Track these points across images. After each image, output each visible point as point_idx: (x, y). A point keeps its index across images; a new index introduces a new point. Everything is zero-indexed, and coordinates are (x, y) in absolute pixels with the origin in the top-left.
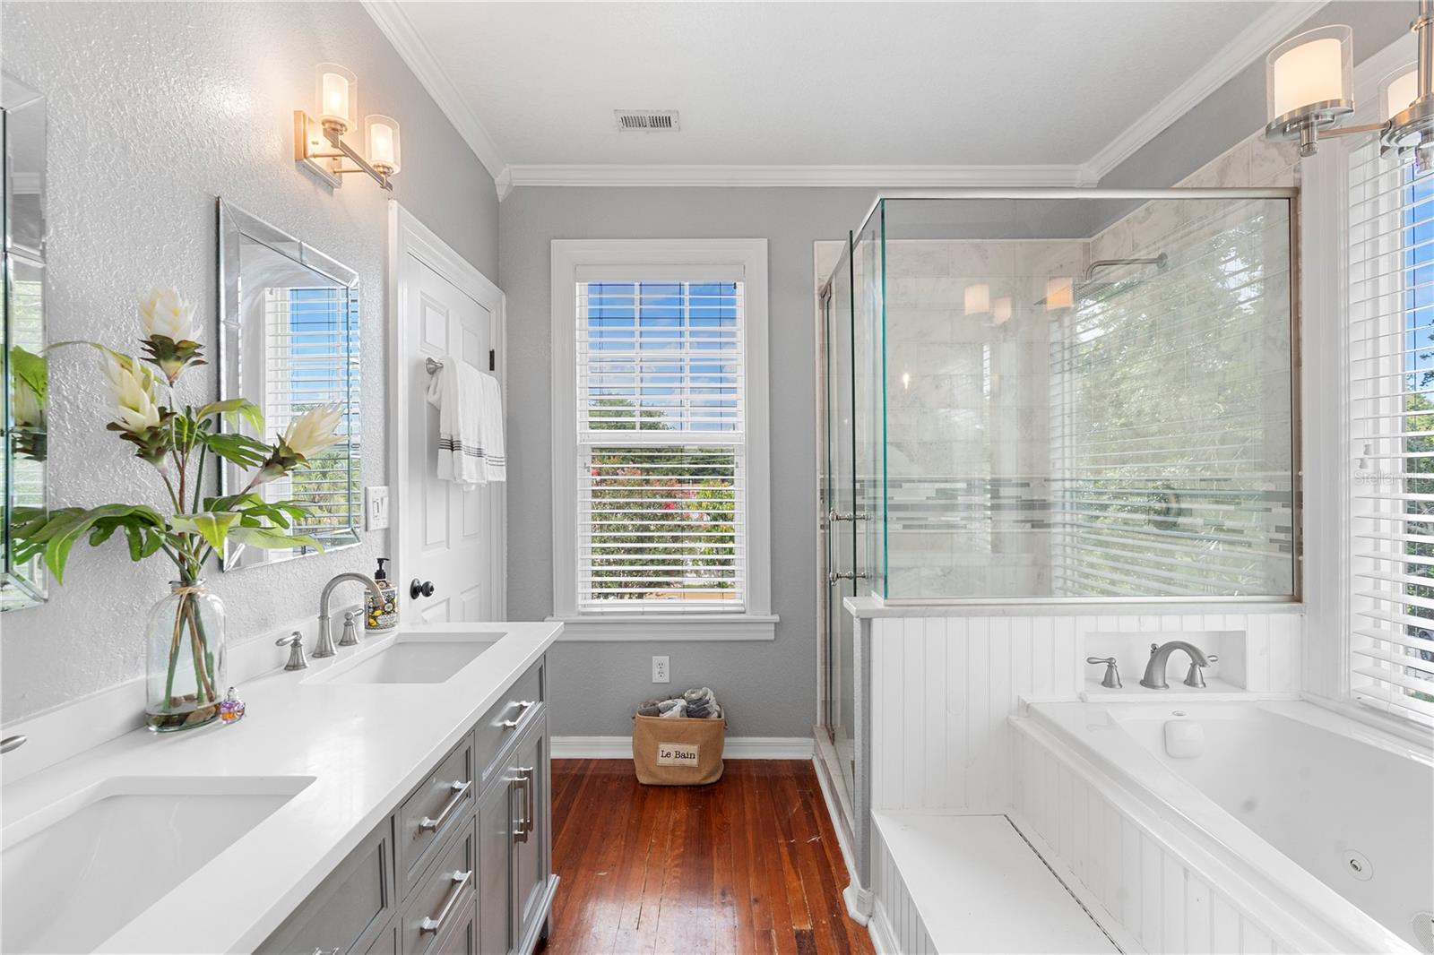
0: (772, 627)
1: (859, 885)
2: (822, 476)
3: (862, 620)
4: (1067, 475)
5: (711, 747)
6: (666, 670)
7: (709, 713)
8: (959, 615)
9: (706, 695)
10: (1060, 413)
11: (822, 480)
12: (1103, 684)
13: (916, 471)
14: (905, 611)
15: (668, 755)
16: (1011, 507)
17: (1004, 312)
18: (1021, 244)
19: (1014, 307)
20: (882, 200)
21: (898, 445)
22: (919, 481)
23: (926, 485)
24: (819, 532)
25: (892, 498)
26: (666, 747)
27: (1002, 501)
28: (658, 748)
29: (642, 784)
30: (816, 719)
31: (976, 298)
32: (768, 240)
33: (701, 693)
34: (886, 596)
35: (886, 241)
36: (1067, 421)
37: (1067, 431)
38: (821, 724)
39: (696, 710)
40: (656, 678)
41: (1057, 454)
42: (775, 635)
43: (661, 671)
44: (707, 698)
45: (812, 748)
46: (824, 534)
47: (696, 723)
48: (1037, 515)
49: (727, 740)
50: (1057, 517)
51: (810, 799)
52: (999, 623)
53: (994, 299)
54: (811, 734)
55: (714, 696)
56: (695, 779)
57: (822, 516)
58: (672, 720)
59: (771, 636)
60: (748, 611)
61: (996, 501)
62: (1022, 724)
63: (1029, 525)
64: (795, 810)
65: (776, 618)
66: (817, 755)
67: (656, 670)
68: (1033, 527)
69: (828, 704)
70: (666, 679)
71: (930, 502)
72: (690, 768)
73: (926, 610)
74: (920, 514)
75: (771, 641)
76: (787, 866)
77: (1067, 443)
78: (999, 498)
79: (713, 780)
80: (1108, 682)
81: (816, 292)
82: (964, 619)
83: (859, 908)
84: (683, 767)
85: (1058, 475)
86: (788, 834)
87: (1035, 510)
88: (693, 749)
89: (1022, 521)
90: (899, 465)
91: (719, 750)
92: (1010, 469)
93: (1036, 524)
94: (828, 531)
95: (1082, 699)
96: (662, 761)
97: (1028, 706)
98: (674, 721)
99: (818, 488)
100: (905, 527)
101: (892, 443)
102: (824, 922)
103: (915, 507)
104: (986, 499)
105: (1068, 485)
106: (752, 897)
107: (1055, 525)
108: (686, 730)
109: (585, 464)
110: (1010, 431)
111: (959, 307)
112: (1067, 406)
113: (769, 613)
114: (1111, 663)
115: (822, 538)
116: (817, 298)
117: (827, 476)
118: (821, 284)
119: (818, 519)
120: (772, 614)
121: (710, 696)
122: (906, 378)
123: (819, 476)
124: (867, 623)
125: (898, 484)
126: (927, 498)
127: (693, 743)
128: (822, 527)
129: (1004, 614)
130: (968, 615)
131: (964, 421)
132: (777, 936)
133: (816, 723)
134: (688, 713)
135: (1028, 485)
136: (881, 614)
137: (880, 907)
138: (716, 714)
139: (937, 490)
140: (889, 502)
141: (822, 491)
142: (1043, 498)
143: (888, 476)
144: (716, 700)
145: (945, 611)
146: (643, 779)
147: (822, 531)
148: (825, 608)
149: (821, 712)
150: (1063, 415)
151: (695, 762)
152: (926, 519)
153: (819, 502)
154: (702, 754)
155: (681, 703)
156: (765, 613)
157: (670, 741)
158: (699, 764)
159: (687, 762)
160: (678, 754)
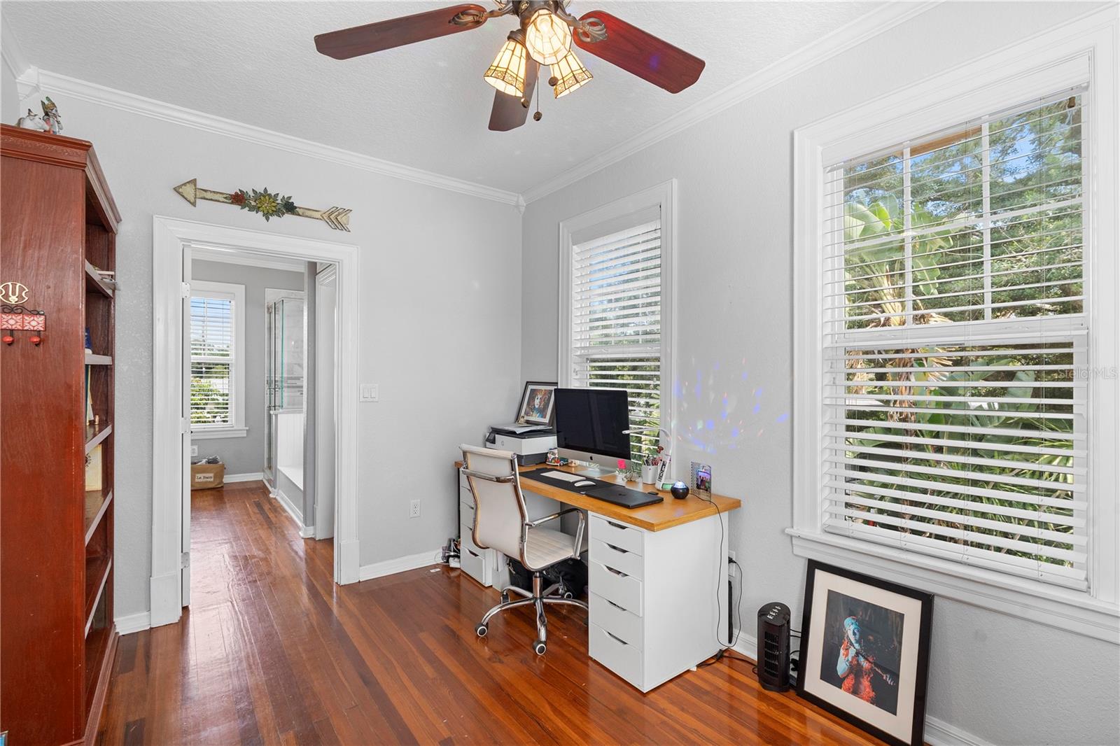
0: (245, 432)
5: (218, 476)
6: (196, 450)
7: (219, 463)
9: (216, 457)
15: (200, 478)
26: (199, 475)
28: (195, 476)
30: (264, 464)
32: (245, 286)
33: (214, 457)
38: (267, 465)
39: (213, 461)
42: (247, 435)
44: (218, 458)
45: (263, 476)
47: (213, 466)
49: (225, 475)
54: (263, 470)
55: (220, 458)
58: (201, 465)
59: (245, 435)
60: (235, 426)
65: (247, 428)
66: (265, 478)
69: (270, 459)
70: (196, 454)
72: (210, 482)
75: (245, 437)
79: (219, 486)
81: (266, 307)
84: (206, 482)
88: (212, 475)
91: (221, 477)
96: (197, 480)
98: (204, 465)
99: (266, 379)
108: (208, 468)
113: (245, 426)
116: (266, 310)
118: (268, 304)
123: (266, 375)
124: (276, 415)
127: (212, 473)
133: (264, 467)
134: (209, 462)
136: (280, 413)
138: (222, 464)
148: (269, 424)
149: (266, 461)
151: (212, 480)
154: (215, 477)
155: (204, 461)
156: (242, 426)
157: (201, 473)
158: (214, 480)
159: (209, 480)
160: (204, 477)
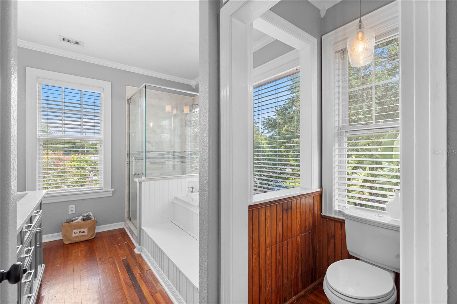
0: (112, 192)
1: (138, 246)
2: (127, 150)
3: (139, 182)
4: (190, 151)
5: (92, 228)
6: (74, 209)
7: (91, 218)
8: (162, 180)
9: (89, 214)
10: (188, 136)
11: (128, 151)
12: (191, 192)
13: (154, 149)
14: (150, 180)
15: (76, 233)
16: (177, 158)
17: (175, 112)
18: (179, 96)
19: (177, 110)
20: (145, 85)
21: (149, 142)
22: (154, 152)
23: (156, 152)
24: (126, 165)
25: (147, 156)
26: (75, 231)
27: (175, 157)
28: (72, 232)
29: (66, 244)
30: (125, 216)
31: (168, 108)
32: (111, 83)
33: (88, 214)
34: (145, 177)
35: (146, 89)
36: (190, 138)
37: (190, 141)
38: (127, 217)
39: (87, 218)
40: (70, 212)
41: (188, 146)
42: (113, 195)
43: (72, 209)
44: (90, 214)
45: (124, 225)
46: (128, 166)
47: (86, 222)
48: (183, 160)
49: (97, 227)
50: (187, 160)
51: (124, 236)
52: (171, 181)
53: (173, 108)
54: (124, 221)
55: (92, 214)
56: (87, 238)
57: (127, 160)
58: (78, 222)
60: (103, 189)
61: (174, 157)
62: (175, 202)
63: (180, 162)
64: (120, 239)
65: (113, 190)
66: (125, 226)
67: (70, 210)
68: (181, 162)
70: (74, 212)
71: (157, 157)
72: (85, 236)
73: (154, 179)
74: (154, 160)
75: (111, 196)
76: (118, 249)
77: (190, 143)
78: (174, 156)
79: (92, 238)
80: (192, 192)
81: (126, 99)
82: (163, 181)
83: (138, 251)
84: (82, 236)
85: (188, 151)
86: (118, 243)
87: (183, 158)
88: (86, 230)
89: (179, 161)
90: (149, 147)
91: (94, 229)
92: (177, 149)
93: (182, 162)
94: (129, 165)
95: (187, 195)
96: (74, 235)
97: (176, 198)
98: (79, 222)
99: (126, 153)
100: (150, 163)
101: (147, 142)
102: (129, 256)
103: (153, 158)
104: (171, 156)
105: (190, 153)
106: (109, 257)
107: (187, 162)
108: (83, 224)
109: (41, 145)
110: (177, 140)
111: (164, 109)
112: (190, 135)
113: (111, 188)
114: (193, 188)
115: (127, 167)
116: (126, 101)
117: (129, 150)
118: (128, 97)
119: (126, 161)
120: (112, 189)
121: (91, 214)
122: (151, 124)
124: (140, 183)
125: (149, 152)
126: (156, 156)
127: (86, 228)
128: (127, 164)
129: (171, 179)
130: (164, 180)
131: (166, 136)
132: (117, 262)
133: (125, 217)
134: (84, 219)
135: (180, 153)
136: (144, 181)
137: (144, 248)
138: (93, 219)
139: (159, 154)
140: (146, 157)
141: (127, 154)
142: (184, 156)
143: (146, 150)
144: (93, 215)
145: (159, 179)
146: (66, 243)
147: (127, 165)
148: (128, 186)
149: (127, 214)
150: (189, 136)
151: (86, 233)
152: (156, 161)
153: (126, 157)
154: (89, 231)
155: (81, 218)
156: (109, 189)
157: (77, 229)
158: (88, 234)
159: (83, 234)
160: (80, 232)
